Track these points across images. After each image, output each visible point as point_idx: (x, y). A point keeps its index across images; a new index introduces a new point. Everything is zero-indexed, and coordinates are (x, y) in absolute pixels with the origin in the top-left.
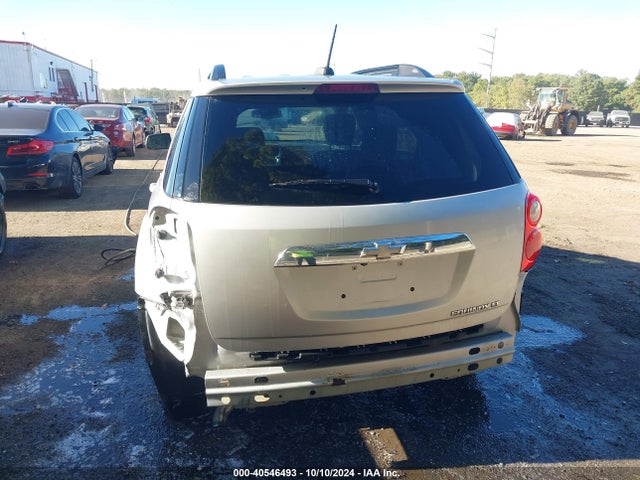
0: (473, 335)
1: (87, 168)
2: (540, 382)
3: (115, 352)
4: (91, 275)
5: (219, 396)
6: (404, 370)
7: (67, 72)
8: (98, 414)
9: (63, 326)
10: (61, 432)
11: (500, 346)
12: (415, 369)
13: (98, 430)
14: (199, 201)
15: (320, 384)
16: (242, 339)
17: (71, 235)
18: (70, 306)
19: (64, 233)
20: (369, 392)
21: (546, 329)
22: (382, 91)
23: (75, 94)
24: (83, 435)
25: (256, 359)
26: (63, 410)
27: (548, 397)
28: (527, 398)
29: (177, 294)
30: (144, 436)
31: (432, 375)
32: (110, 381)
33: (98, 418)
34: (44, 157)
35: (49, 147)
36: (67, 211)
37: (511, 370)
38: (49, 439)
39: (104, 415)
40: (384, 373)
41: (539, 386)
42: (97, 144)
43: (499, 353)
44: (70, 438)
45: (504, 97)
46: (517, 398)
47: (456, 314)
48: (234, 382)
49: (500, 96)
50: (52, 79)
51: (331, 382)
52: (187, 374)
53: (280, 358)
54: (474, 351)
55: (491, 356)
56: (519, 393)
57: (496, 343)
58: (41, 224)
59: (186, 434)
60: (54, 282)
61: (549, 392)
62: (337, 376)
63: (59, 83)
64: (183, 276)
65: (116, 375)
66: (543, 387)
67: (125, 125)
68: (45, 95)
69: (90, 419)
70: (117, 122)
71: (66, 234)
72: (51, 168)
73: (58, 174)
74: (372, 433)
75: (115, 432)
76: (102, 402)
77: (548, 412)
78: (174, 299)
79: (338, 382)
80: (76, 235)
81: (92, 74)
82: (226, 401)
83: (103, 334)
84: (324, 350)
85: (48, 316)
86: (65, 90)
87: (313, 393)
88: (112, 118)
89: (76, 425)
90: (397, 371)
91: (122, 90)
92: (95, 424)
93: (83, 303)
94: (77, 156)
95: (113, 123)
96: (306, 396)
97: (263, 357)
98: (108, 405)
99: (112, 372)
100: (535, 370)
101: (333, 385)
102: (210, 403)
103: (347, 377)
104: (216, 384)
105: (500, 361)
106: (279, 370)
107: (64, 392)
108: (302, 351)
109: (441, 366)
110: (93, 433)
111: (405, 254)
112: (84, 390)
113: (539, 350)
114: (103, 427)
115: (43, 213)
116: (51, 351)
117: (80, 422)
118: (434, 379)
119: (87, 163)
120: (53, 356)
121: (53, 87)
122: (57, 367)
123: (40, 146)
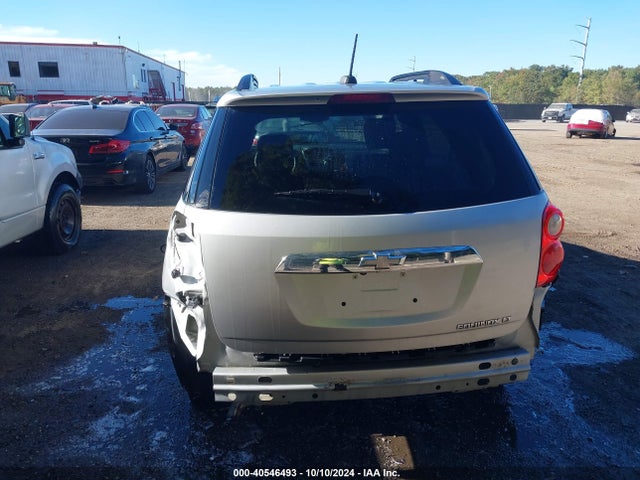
0: (484, 350)
1: (161, 165)
2: (573, 402)
3: (158, 342)
4: (150, 268)
5: (226, 392)
6: (408, 380)
7: (157, 73)
8: (132, 399)
9: (116, 315)
10: (97, 412)
11: (514, 362)
12: (419, 380)
13: (130, 414)
14: (208, 208)
15: (322, 388)
16: (245, 339)
17: (138, 228)
18: (126, 295)
19: (133, 227)
20: (389, 399)
21: (594, 345)
22: (397, 101)
23: (163, 93)
24: (116, 418)
25: (259, 360)
26: (103, 393)
27: (579, 418)
28: (556, 418)
29: (190, 294)
30: (168, 423)
31: (438, 387)
32: (148, 369)
33: (131, 403)
34: (121, 155)
35: (125, 146)
36: (139, 205)
37: (545, 387)
38: (85, 418)
39: (137, 400)
40: (388, 382)
41: (572, 406)
42: (174, 143)
43: (513, 370)
44: (104, 419)
45: (597, 92)
46: (544, 417)
47: (463, 328)
48: (239, 380)
49: (593, 90)
50: (143, 79)
51: (333, 387)
52: (199, 369)
53: (282, 360)
54: (484, 366)
55: (504, 372)
56: (548, 411)
57: (509, 359)
58: (114, 218)
59: (206, 425)
60: (115, 273)
61: (581, 412)
62: (339, 381)
63: (149, 83)
64: (197, 277)
65: (154, 364)
66: (575, 408)
67: (201, 123)
68: (137, 95)
69: (125, 402)
70: (194, 121)
71: (134, 228)
72: (127, 166)
73: (133, 172)
74: (383, 439)
75: (143, 417)
76: (138, 388)
77: (575, 434)
78: (187, 298)
79: (340, 387)
80: (142, 229)
81: (180, 74)
82: (232, 397)
83: (150, 324)
84: (325, 355)
85: (106, 305)
86: (156, 89)
87: (315, 396)
88: (190, 117)
89: (111, 407)
90: (401, 381)
91: (207, 88)
92: (128, 408)
93: (137, 294)
94: (151, 154)
95: (190, 122)
96: (309, 398)
97: (266, 358)
98: (143, 391)
99: (152, 361)
100: (571, 388)
101: (335, 390)
102: (218, 398)
103: (349, 383)
104: (223, 380)
105: (513, 377)
106: (283, 372)
107: (107, 376)
108: (302, 355)
109: (447, 379)
110: (125, 416)
111: (405, 265)
112: (125, 375)
113: (580, 368)
114: (133, 411)
115: (118, 208)
116: (102, 338)
117: (115, 406)
118: (439, 391)
119: (161, 161)
120: (103, 341)
121: (145, 88)
122: (104, 352)
123: (118, 145)
